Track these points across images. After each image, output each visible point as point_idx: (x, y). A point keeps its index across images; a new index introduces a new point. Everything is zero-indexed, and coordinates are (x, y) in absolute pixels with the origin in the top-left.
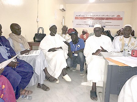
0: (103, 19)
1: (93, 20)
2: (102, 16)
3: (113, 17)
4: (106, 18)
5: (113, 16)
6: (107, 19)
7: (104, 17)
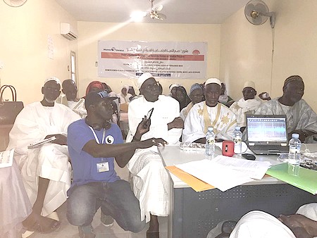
0: (164, 57)
1: (144, 61)
2: (162, 51)
3: (186, 54)
4: (171, 56)
5: (184, 52)
6: (173, 58)
7: (165, 53)
